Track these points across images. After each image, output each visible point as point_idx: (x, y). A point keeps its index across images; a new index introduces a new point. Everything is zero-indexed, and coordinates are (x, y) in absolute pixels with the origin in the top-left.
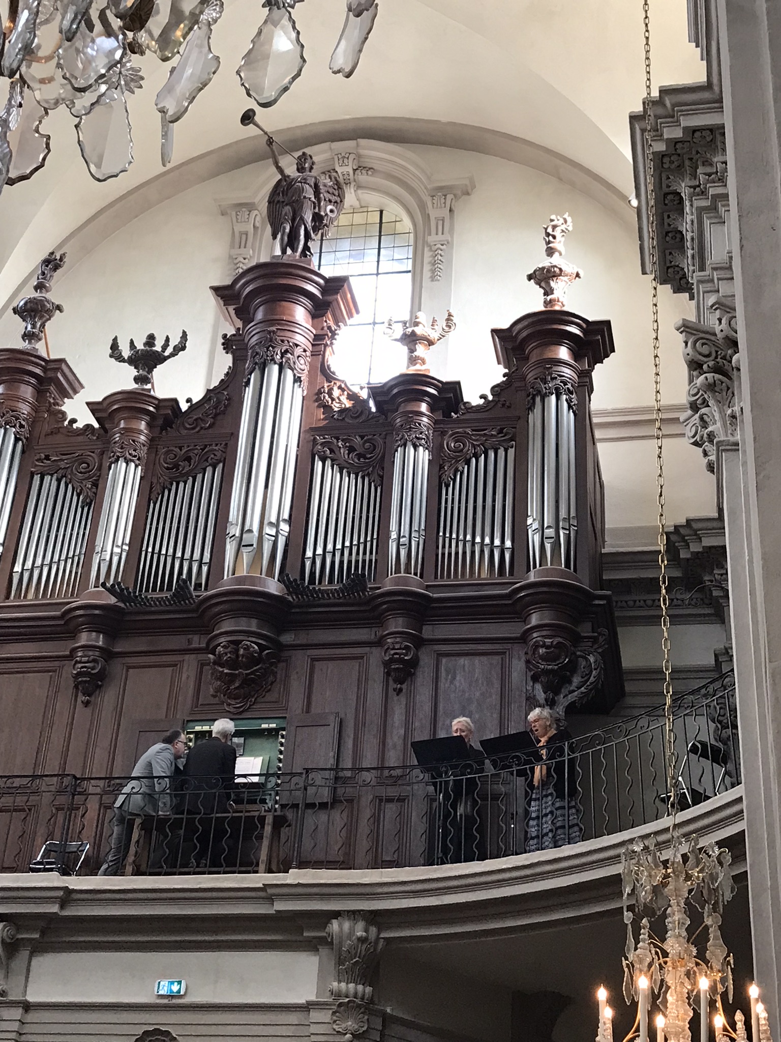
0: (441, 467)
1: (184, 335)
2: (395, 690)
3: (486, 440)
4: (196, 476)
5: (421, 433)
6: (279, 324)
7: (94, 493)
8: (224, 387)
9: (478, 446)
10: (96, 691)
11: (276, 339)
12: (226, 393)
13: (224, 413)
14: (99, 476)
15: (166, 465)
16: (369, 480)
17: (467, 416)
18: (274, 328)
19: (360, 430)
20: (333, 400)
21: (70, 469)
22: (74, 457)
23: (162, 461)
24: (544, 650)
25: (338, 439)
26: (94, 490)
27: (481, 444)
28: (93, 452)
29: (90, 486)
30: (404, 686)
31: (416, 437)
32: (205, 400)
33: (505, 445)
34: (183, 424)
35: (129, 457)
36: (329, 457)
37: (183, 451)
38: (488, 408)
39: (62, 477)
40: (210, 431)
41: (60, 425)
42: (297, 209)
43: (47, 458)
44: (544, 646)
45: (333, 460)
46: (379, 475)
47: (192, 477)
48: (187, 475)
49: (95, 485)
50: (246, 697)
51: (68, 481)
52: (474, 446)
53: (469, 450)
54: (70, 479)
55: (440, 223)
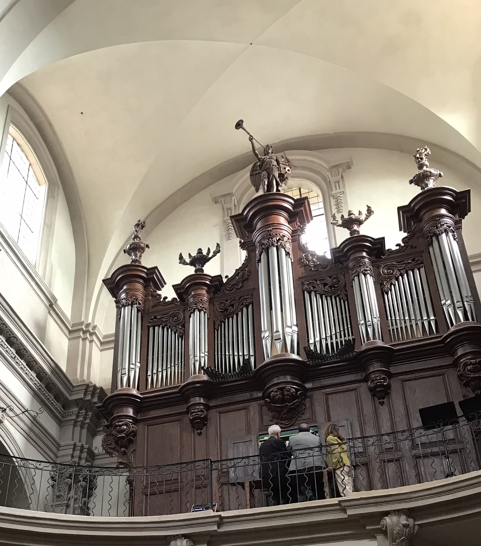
0: (382, 284)
1: (218, 245)
2: (380, 403)
3: (406, 266)
4: (238, 313)
5: (367, 267)
6: (273, 226)
7: (183, 330)
8: (245, 266)
9: (402, 269)
10: (204, 427)
11: (272, 234)
12: (246, 269)
13: (247, 279)
14: (185, 322)
15: (220, 310)
16: (339, 298)
17: (391, 256)
18: (271, 229)
19: (329, 274)
20: (309, 261)
21: (168, 322)
22: (170, 315)
23: (218, 309)
24: (471, 366)
25: (316, 281)
26: (183, 329)
27: (403, 269)
28: (179, 311)
29: (181, 327)
30: (385, 400)
31: (364, 270)
32: (236, 275)
33: (418, 266)
34: (226, 288)
35: (200, 308)
36: (313, 291)
37: (229, 302)
38: (403, 250)
39: (165, 326)
40: (242, 289)
41: (159, 301)
42: (269, 172)
43: (155, 318)
44: (471, 364)
45: (315, 292)
46: (345, 294)
47: (236, 314)
48: (233, 313)
49: (183, 326)
50: (291, 419)
51: (168, 327)
52: (399, 270)
53: (396, 272)
54: (170, 326)
55: (337, 184)
